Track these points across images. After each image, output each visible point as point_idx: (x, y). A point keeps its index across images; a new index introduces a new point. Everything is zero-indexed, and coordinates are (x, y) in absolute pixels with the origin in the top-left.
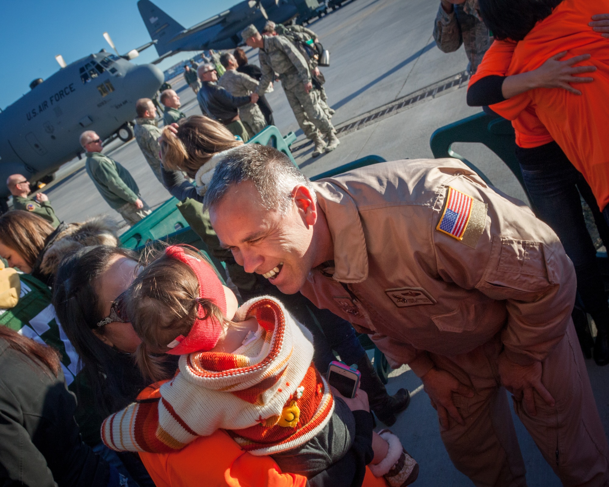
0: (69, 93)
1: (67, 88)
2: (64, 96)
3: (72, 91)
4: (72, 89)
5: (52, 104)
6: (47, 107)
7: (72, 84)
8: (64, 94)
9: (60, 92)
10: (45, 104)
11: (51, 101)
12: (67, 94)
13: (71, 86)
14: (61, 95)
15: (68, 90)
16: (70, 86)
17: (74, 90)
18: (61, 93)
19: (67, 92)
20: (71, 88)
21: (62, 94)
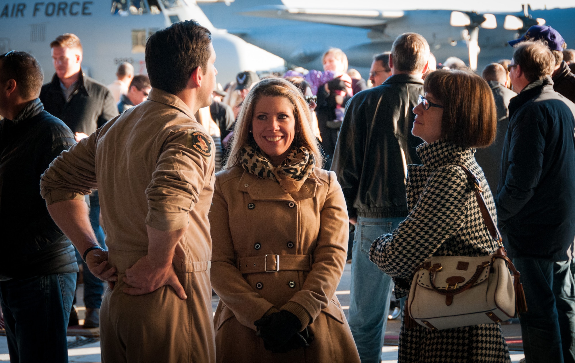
0: (76, 14)
1: (78, 4)
2: (65, 14)
3: (84, 14)
4: (86, 11)
5: (34, 14)
6: (22, 15)
7: (90, 3)
8: (67, 11)
9: (60, 4)
10: (20, 9)
11: (36, 10)
12: (72, 14)
13: (87, 6)
14: (59, 9)
15: (77, 9)
16: (85, 4)
17: (89, 14)
18: (63, 6)
19: (74, 11)
20: (84, 8)
21: (64, 10)
